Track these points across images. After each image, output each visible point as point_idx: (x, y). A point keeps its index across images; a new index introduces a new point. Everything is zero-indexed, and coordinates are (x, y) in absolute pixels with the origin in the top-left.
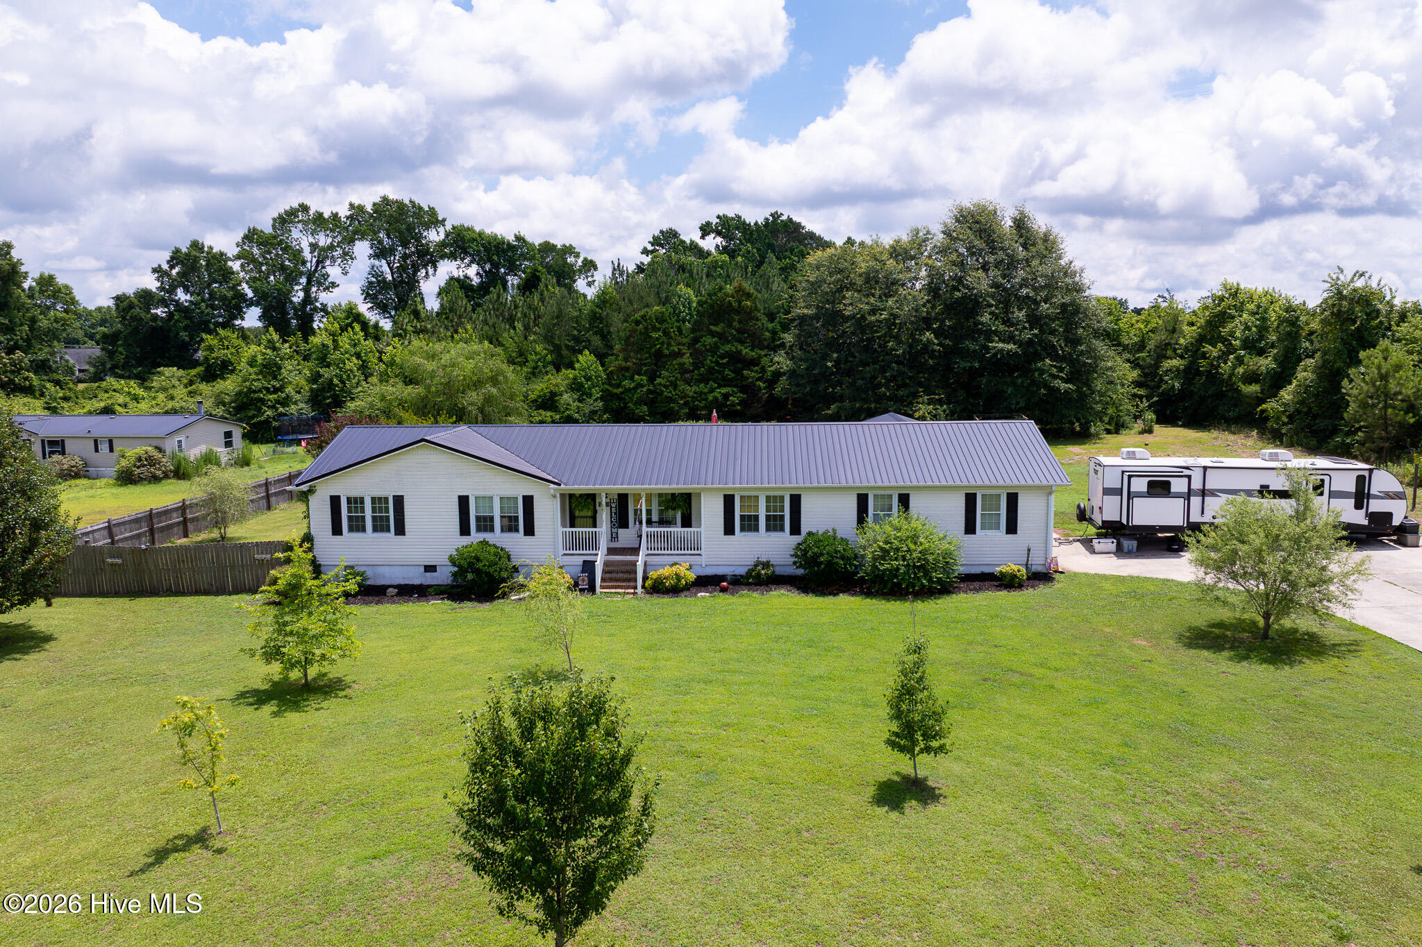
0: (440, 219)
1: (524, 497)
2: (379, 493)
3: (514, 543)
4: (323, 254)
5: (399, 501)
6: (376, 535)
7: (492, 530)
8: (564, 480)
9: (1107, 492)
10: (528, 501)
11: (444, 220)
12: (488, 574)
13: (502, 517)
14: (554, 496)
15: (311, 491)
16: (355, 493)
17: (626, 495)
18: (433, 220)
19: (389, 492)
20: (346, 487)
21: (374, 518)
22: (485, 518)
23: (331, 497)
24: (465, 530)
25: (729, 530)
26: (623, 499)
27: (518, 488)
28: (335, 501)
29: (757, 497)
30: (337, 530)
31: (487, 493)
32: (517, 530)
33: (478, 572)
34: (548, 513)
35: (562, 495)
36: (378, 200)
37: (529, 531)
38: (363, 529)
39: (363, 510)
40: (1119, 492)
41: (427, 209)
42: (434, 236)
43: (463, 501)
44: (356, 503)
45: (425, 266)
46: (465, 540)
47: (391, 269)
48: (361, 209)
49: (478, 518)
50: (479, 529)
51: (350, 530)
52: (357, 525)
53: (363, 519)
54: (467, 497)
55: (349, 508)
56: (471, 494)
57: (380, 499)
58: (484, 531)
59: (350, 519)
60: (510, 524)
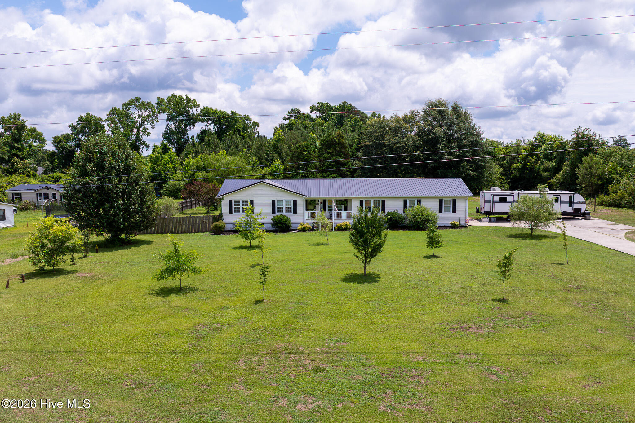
0: (198, 104)
1: (294, 201)
3: (291, 216)
5: (252, 202)
6: (244, 213)
7: (283, 212)
9: (486, 201)
12: (285, 224)
13: (286, 207)
14: (304, 200)
15: (223, 199)
16: (237, 199)
17: (326, 200)
18: (195, 104)
19: (248, 199)
20: (234, 197)
21: (243, 208)
22: (280, 208)
23: (229, 201)
24: (274, 212)
26: (324, 201)
27: (292, 198)
29: (371, 201)
30: (231, 212)
31: (282, 199)
32: (291, 212)
33: (282, 223)
34: (301, 206)
35: (307, 200)
37: (295, 212)
39: (239, 205)
40: (490, 201)
42: (195, 111)
43: (273, 202)
44: (237, 203)
45: (189, 125)
46: (274, 215)
47: (175, 126)
48: (162, 100)
49: (278, 208)
50: (278, 212)
51: (235, 212)
52: (237, 210)
53: (239, 208)
54: (275, 201)
55: (235, 205)
56: (276, 199)
57: (245, 201)
58: (280, 212)
59: (235, 208)
60: (289, 210)
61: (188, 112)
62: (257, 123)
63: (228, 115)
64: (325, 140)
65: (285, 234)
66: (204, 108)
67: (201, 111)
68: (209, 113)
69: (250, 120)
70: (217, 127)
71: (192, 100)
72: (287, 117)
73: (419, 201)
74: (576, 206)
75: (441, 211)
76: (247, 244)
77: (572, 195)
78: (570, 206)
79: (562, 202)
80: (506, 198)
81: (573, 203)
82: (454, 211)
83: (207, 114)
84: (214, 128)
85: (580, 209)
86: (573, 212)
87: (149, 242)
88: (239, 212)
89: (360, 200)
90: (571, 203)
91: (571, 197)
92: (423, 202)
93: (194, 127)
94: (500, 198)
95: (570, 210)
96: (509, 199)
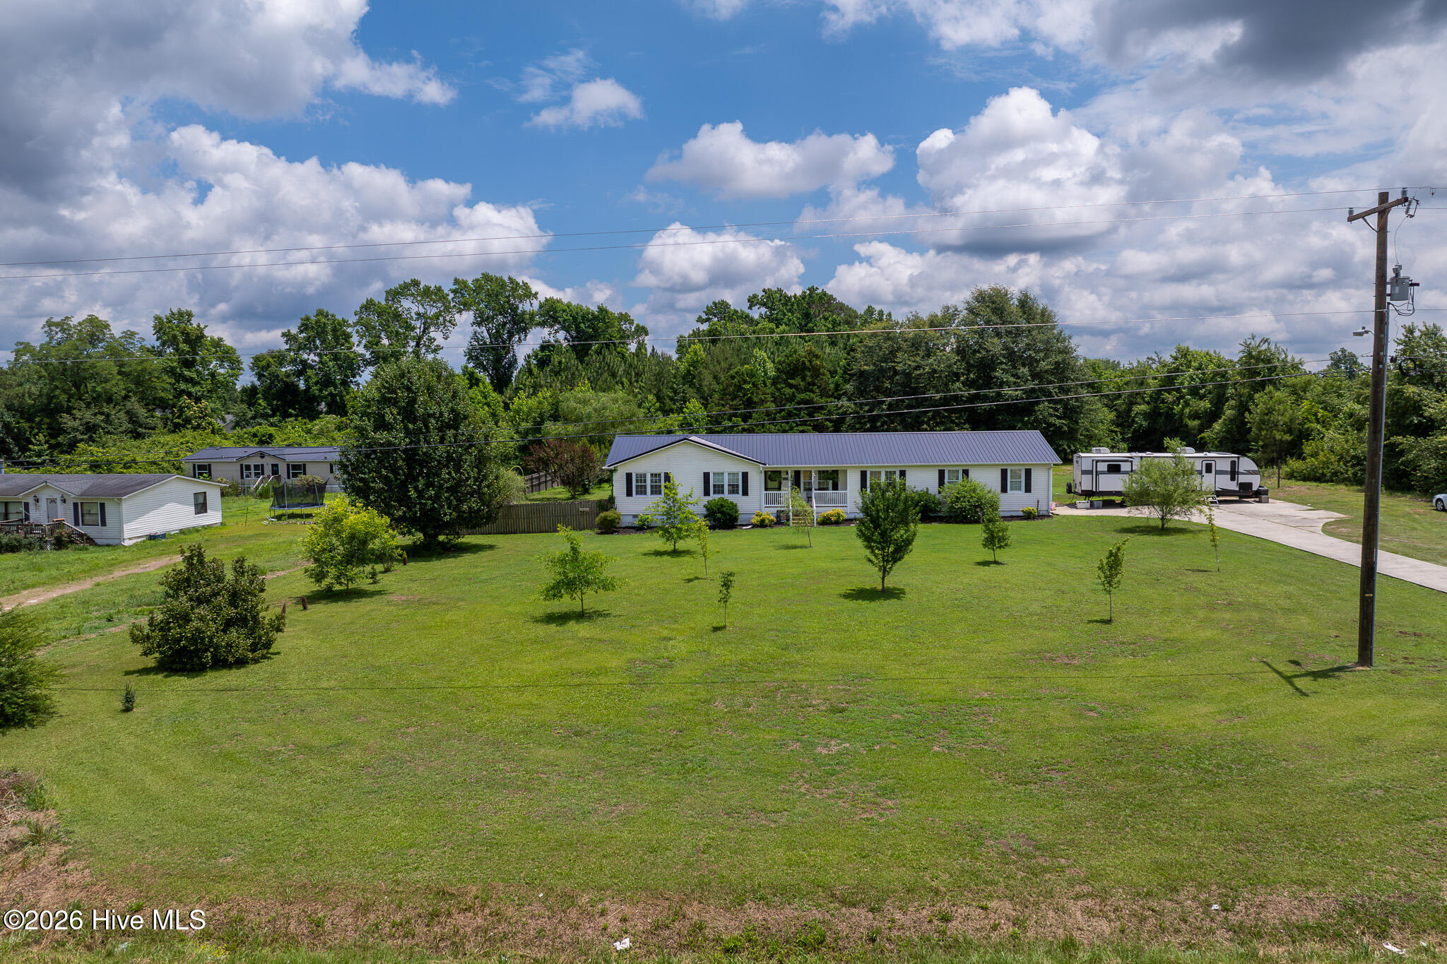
0: (533, 292)
1: (743, 473)
2: (656, 471)
3: (737, 499)
5: (667, 475)
6: (653, 496)
7: (723, 493)
8: (767, 462)
9: (1084, 472)
10: (745, 475)
11: (536, 293)
12: (729, 514)
13: (729, 485)
14: (761, 471)
15: (615, 470)
16: (641, 471)
17: (799, 471)
19: (661, 470)
20: (636, 467)
21: (652, 486)
22: (719, 486)
23: (627, 474)
24: (707, 493)
26: (797, 473)
27: (739, 468)
28: (629, 476)
29: (880, 472)
30: (629, 494)
31: (722, 471)
32: (738, 493)
33: (722, 513)
34: (756, 481)
35: (766, 472)
37: (745, 493)
39: (645, 481)
40: (1090, 472)
42: (528, 307)
43: (706, 476)
44: (641, 478)
45: (517, 333)
46: (708, 498)
47: (489, 334)
48: (464, 283)
49: (714, 486)
50: (715, 493)
51: (637, 493)
52: (642, 491)
53: (645, 486)
54: (709, 473)
55: (637, 481)
56: (711, 471)
57: (656, 475)
58: (719, 493)
59: (637, 486)
60: (734, 489)
61: (514, 309)
62: (643, 328)
63: (593, 314)
64: (784, 362)
65: (729, 532)
66: (547, 300)
67: (541, 307)
68: (555, 311)
69: (631, 322)
70: (572, 337)
71: (521, 284)
72: (704, 317)
73: (966, 472)
74: (1243, 479)
75: (1004, 489)
76: (669, 547)
77: (1236, 460)
78: (1233, 479)
79: (1218, 472)
80: (1119, 465)
81: (1238, 473)
82: (1028, 489)
83: (551, 314)
84: (566, 339)
85: (1250, 485)
86: (1237, 489)
87: (491, 547)
88: (645, 494)
89: (862, 472)
90: (1234, 474)
91: (1233, 464)
92: (973, 474)
93: (526, 336)
94: (1108, 465)
95: (1233, 486)
96: (1125, 467)
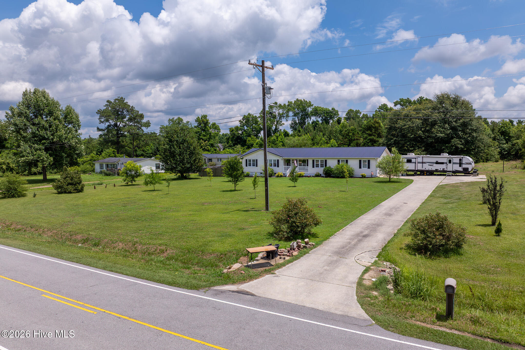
0: (312, 104)
2: (254, 159)
3: (275, 168)
4: (281, 116)
5: (257, 160)
6: (253, 167)
7: (272, 166)
8: (284, 156)
10: (278, 160)
11: (313, 105)
14: (282, 160)
15: (243, 158)
16: (250, 159)
18: (310, 105)
19: (255, 159)
20: (248, 157)
21: (253, 164)
22: (271, 164)
25: (313, 167)
27: (276, 158)
28: (246, 160)
29: (319, 160)
30: (247, 166)
31: (272, 159)
32: (275, 166)
34: (281, 163)
35: (284, 160)
36: (295, 100)
37: (278, 166)
38: (251, 166)
39: (251, 162)
41: (308, 102)
42: (310, 109)
45: (308, 118)
47: (298, 119)
48: (291, 102)
50: (270, 166)
51: (249, 166)
53: (251, 164)
56: (269, 159)
59: (249, 163)
61: (306, 110)
66: (314, 107)
67: (313, 109)
73: (347, 161)
75: (360, 167)
77: (461, 158)
78: (460, 166)
79: (454, 163)
80: (411, 160)
81: (462, 164)
82: (369, 168)
85: (468, 169)
89: (313, 160)
90: (460, 164)
91: (460, 160)
92: (350, 162)
93: (310, 119)
94: (407, 160)
95: (460, 169)
96: (413, 160)
